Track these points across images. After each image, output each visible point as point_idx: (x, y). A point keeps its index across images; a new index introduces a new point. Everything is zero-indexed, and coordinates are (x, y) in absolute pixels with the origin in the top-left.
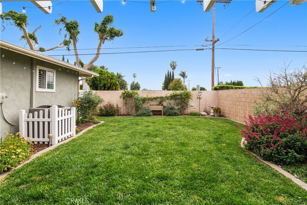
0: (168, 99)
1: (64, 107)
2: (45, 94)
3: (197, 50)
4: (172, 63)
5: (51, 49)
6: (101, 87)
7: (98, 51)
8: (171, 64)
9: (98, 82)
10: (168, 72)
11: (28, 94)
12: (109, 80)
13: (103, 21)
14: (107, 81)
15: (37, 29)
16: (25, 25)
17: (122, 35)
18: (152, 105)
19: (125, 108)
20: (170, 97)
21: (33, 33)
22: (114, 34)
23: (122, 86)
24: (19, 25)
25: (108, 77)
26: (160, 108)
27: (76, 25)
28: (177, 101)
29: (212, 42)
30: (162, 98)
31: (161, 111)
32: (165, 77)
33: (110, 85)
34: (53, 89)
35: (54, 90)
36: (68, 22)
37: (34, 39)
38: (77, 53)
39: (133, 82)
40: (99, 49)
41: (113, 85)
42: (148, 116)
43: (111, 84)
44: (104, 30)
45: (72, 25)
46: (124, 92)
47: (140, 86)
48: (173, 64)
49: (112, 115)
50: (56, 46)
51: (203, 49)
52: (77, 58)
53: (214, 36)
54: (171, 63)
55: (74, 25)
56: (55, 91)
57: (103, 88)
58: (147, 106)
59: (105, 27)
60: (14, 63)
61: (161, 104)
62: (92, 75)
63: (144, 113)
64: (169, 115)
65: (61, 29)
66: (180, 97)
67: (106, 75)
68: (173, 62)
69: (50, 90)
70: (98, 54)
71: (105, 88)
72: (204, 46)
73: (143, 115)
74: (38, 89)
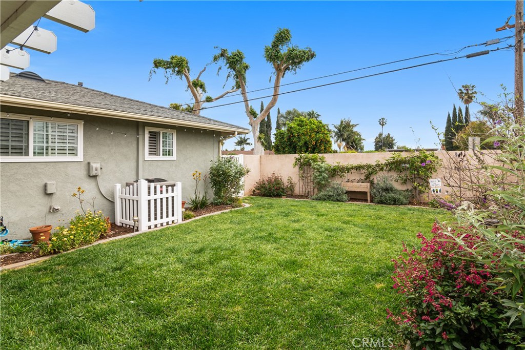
0: (382, 169)
1: (166, 181)
2: (160, 164)
3: (468, 57)
4: (463, 89)
5: (222, 97)
6: (301, 147)
7: (276, 91)
8: (462, 93)
9: (296, 139)
10: (455, 109)
11: (134, 164)
12: (313, 135)
13: (274, 43)
14: (310, 136)
15: (201, 73)
16: (187, 71)
17: (313, 56)
18: (350, 180)
19: (301, 183)
20: (386, 165)
21: (197, 79)
22: (296, 59)
23: (352, 143)
24: (179, 72)
25: (312, 129)
26: (364, 187)
27: (240, 58)
28: (403, 175)
29: (513, 30)
30: (369, 166)
31: (365, 193)
32: (446, 121)
33: (316, 143)
34: (172, 156)
35: (174, 157)
36: (229, 56)
37: (202, 86)
38: (246, 98)
39: (380, 135)
40: (276, 87)
41: (321, 142)
42: (338, 201)
43: (317, 141)
44: (275, 56)
45: (233, 58)
46: (299, 157)
47: (394, 142)
48: (465, 91)
49: (278, 195)
50: (226, 91)
51: (487, 53)
52: (247, 105)
53: (520, 13)
54: (460, 90)
55: (237, 58)
56: (175, 159)
57: (304, 149)
58: (338, 182)
59: (276, 51)
60: (98, 129)
61: (368, 180)
62: (235, 132)
63: (330, 196)
64: (381, 202)
65: (220, 68)
66: (408, 166)
67: (308, 127)
68: (466, 87)
69: (167, 158)
70: (275, 95)
71: (307, 148)
72: (488, 43)
73: (329, 198)
74: (148, 157)
